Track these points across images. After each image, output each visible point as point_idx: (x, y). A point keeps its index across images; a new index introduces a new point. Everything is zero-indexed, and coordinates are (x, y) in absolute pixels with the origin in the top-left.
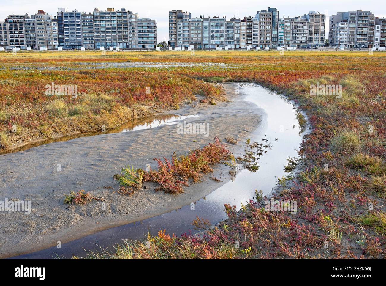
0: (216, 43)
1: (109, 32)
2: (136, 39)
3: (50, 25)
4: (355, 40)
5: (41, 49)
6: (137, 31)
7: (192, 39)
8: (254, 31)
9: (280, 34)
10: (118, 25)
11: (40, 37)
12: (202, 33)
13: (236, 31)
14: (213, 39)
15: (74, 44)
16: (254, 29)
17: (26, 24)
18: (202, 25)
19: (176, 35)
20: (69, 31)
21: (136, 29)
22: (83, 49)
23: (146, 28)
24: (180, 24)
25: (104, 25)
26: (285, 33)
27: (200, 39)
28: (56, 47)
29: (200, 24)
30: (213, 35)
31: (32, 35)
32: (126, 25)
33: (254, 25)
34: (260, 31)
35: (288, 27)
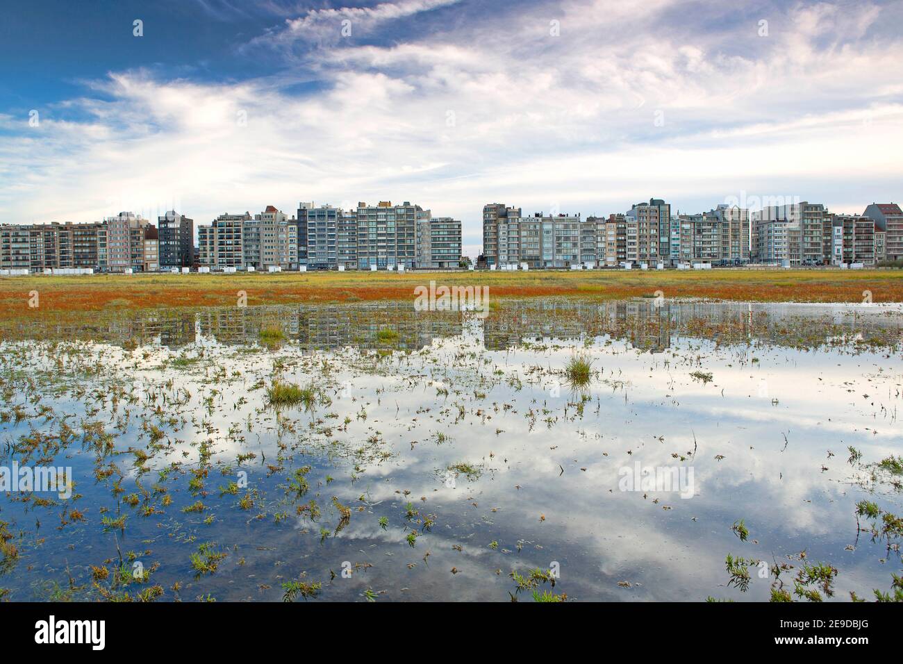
0: (565, 257)
1: (384, 241)
2: (427, 252)
3: (284, 230)
4: (800, 251)
5: (271, 269)
6: (429, 240)
7: (524, 251)
8: (630, 238)
9: (673, 242)
10: (399, 229)
11: (267, 250)
12: (541, 242)
13: (599, 239)
14: (559, 251)
15: (324, 260)
16: (629, 235)
17: (245, 229)
18: (541, 229)
19: (496, 246)
20: (316, 239)
21: (428, 235)
22: (342, 268)
23: (446, 233)
24: (504, 227)
25: (375, 230)
26: (683, 241)
27: (536, 253)
28: (294, 266)
29: (538, 227)
30: (560, 244)
31: (254, 248)
32: (412, 229)
33: (629, 228)
34: (640, 237)
35: (686, 230)
